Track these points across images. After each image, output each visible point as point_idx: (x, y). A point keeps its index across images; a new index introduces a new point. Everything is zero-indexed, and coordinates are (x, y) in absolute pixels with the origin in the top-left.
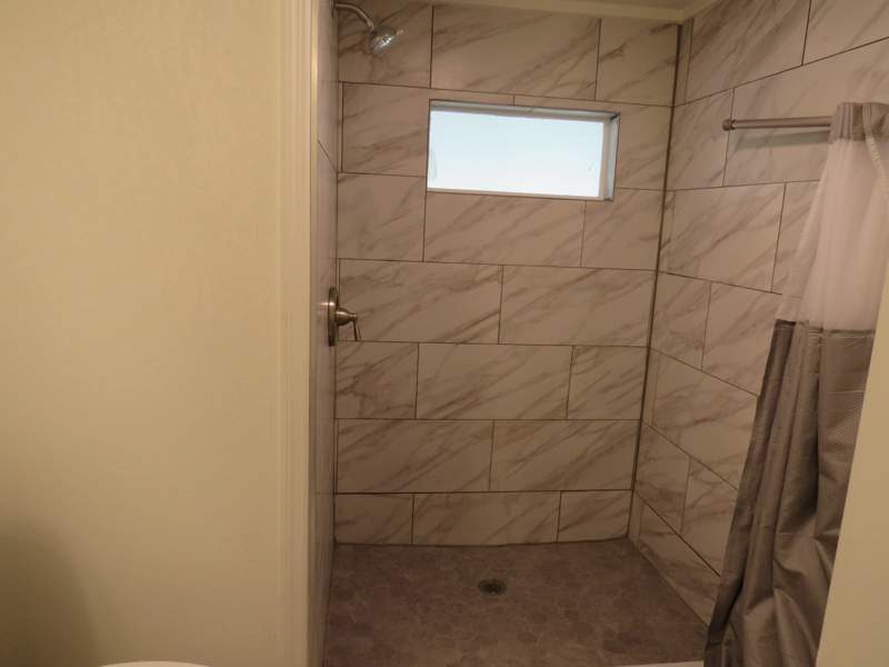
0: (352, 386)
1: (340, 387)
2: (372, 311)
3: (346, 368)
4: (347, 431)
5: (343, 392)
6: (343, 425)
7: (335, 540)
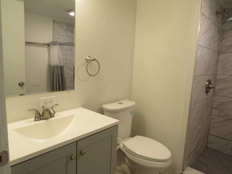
0: (217, 107)
1: (213, 107)
2: (225, 88)
3: (215, 102)
4: (214, 119)
5: (214, 108)
6: (213, 117)
7: (207, 146)
